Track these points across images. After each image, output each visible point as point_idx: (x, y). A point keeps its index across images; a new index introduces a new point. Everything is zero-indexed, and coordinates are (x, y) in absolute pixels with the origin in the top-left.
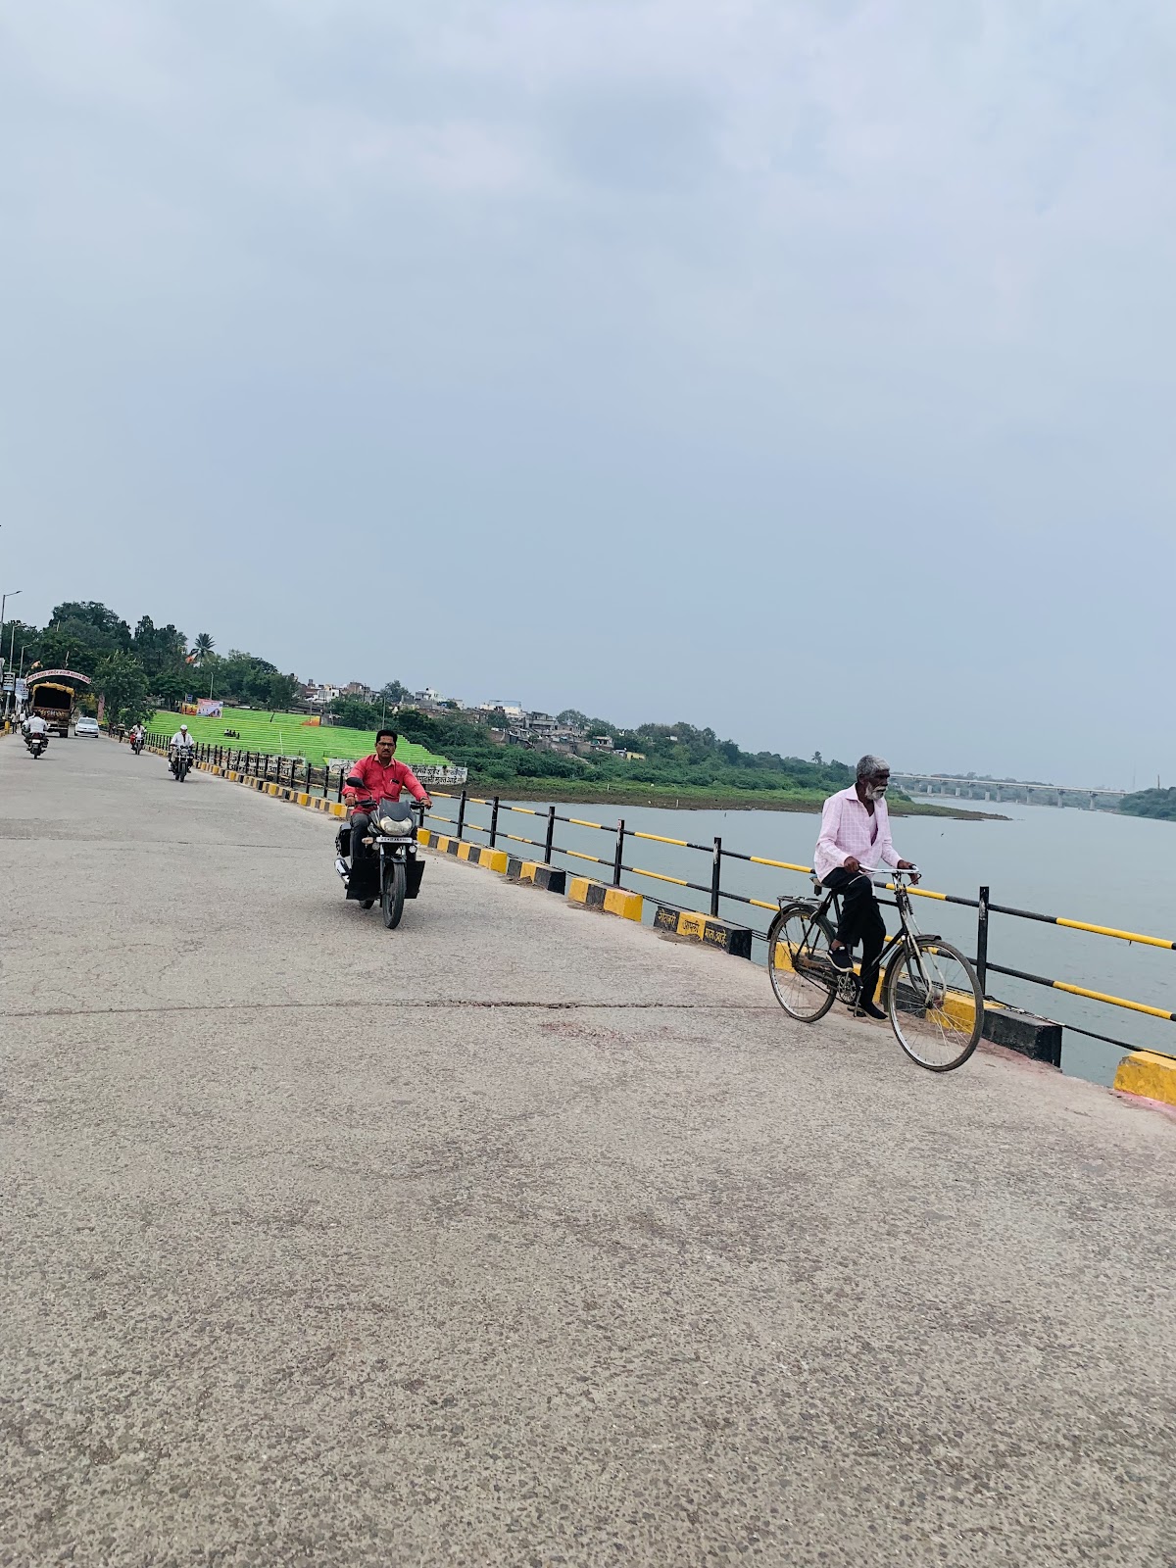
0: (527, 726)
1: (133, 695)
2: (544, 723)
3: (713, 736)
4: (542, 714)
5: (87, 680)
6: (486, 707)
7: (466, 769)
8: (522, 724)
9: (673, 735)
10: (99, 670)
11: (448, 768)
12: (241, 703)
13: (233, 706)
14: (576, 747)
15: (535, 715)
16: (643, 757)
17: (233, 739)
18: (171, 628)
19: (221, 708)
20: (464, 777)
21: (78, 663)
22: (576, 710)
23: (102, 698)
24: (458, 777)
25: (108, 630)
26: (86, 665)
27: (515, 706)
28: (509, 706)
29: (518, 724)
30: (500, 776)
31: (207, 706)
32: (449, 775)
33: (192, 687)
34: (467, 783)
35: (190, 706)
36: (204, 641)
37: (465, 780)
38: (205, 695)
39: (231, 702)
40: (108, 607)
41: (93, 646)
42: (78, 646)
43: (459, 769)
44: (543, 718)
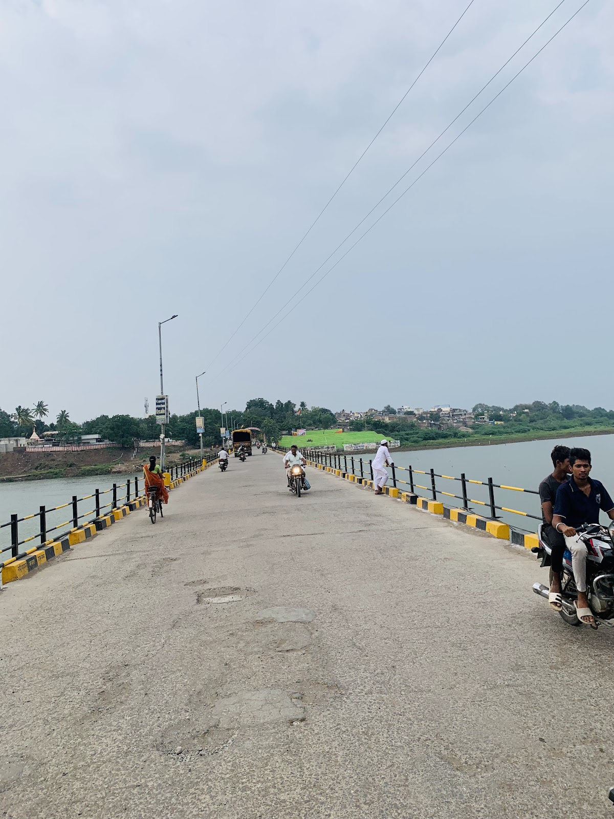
0: (451, 416)
1: (274, 432)
2: (459, 413)
3: (558, 405)
4: (457, 409)
5: (259, 429)
6: (433, 410)
7: (399, 441)
8: (448, 415)
9: (527, 409)
10: (262, 425)
11: (391, 442)
12: (316, 428)
13: (312, 429)
14: (466, 423)
15: (454, 410)
16: (502, 423)
17: (310, 442)
18: (289, 402)
19: (305, 432)
20: (399, 444)
21: (255, 424)
22: (482, 403)
23: (264, 435)
24: (396, 444)
25: (266, 408)
26: (258, 424)
27: (447, 407)
28: (444, 407)
29: (446, 415)
30: (415, 442)
31: (300, 432)
32: (392, 444)
33: (295, 426)
34: (400, 446)
35: (295, 432)
36: (303, 404)
37: (399, 445)
38: (299, 428)
39: (312, 428)
40: (265, 399)
41: (260, 416)
42: (255, 418)
43: (396, 441)
44: (458, 411)
